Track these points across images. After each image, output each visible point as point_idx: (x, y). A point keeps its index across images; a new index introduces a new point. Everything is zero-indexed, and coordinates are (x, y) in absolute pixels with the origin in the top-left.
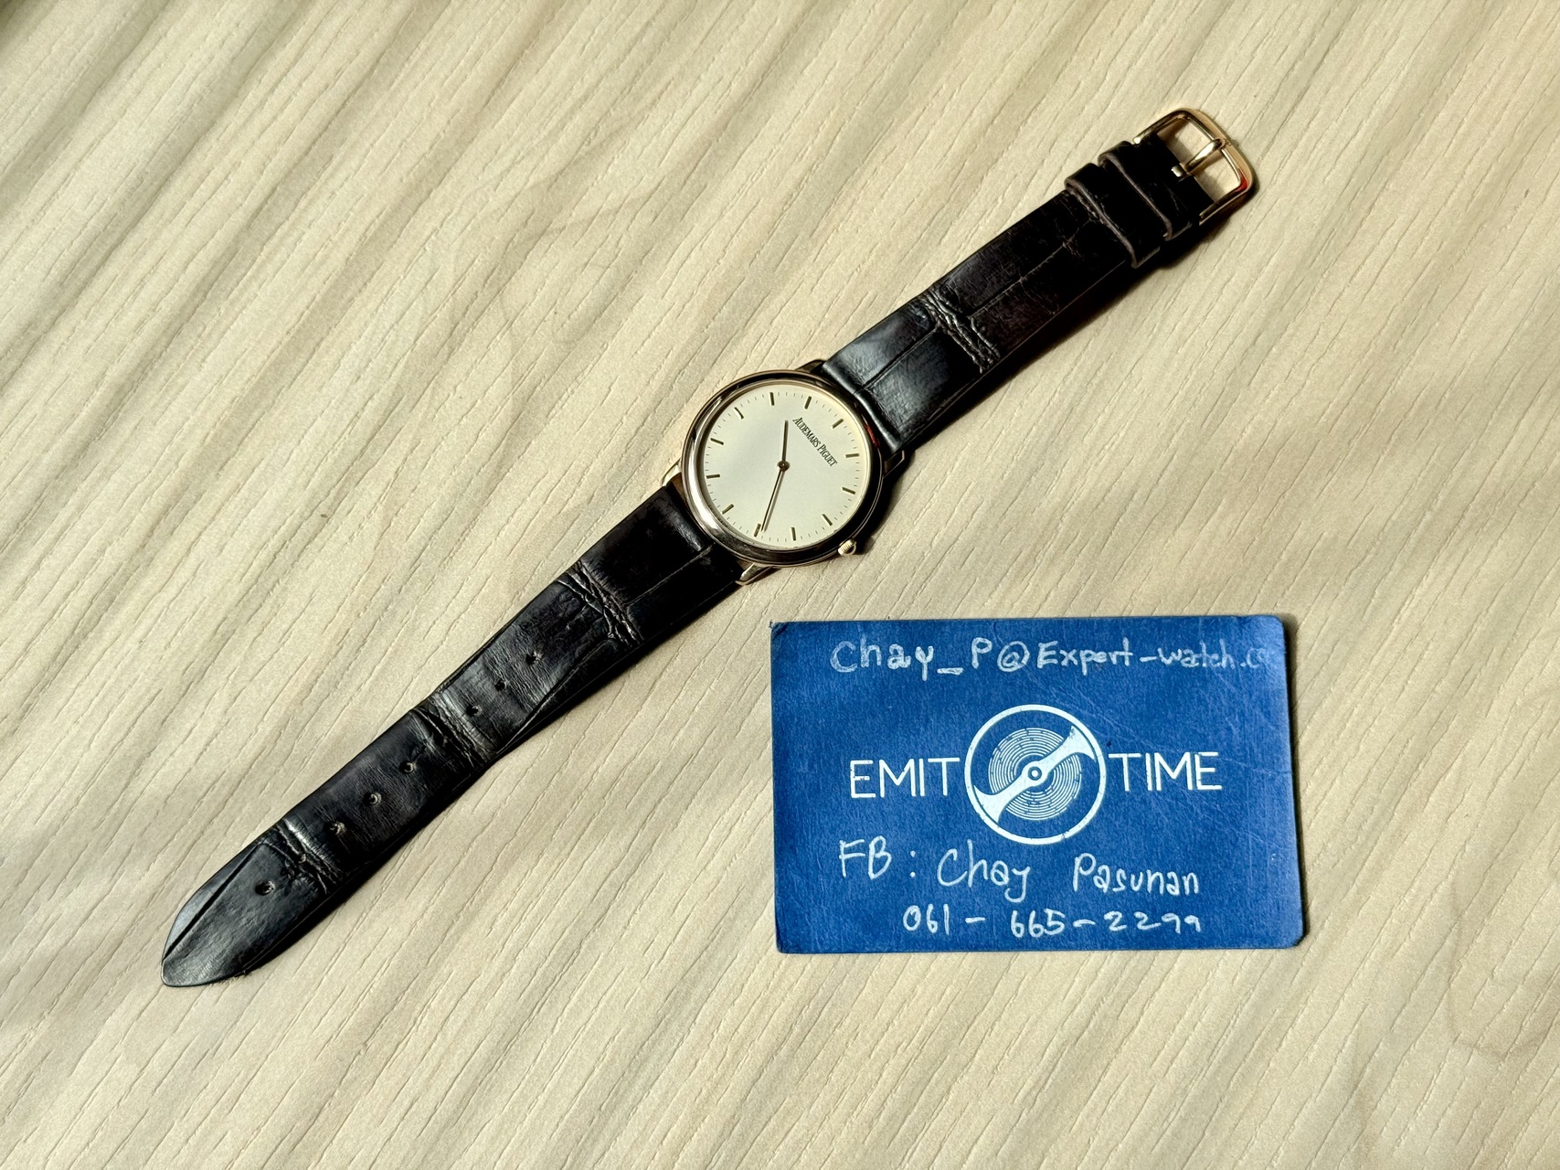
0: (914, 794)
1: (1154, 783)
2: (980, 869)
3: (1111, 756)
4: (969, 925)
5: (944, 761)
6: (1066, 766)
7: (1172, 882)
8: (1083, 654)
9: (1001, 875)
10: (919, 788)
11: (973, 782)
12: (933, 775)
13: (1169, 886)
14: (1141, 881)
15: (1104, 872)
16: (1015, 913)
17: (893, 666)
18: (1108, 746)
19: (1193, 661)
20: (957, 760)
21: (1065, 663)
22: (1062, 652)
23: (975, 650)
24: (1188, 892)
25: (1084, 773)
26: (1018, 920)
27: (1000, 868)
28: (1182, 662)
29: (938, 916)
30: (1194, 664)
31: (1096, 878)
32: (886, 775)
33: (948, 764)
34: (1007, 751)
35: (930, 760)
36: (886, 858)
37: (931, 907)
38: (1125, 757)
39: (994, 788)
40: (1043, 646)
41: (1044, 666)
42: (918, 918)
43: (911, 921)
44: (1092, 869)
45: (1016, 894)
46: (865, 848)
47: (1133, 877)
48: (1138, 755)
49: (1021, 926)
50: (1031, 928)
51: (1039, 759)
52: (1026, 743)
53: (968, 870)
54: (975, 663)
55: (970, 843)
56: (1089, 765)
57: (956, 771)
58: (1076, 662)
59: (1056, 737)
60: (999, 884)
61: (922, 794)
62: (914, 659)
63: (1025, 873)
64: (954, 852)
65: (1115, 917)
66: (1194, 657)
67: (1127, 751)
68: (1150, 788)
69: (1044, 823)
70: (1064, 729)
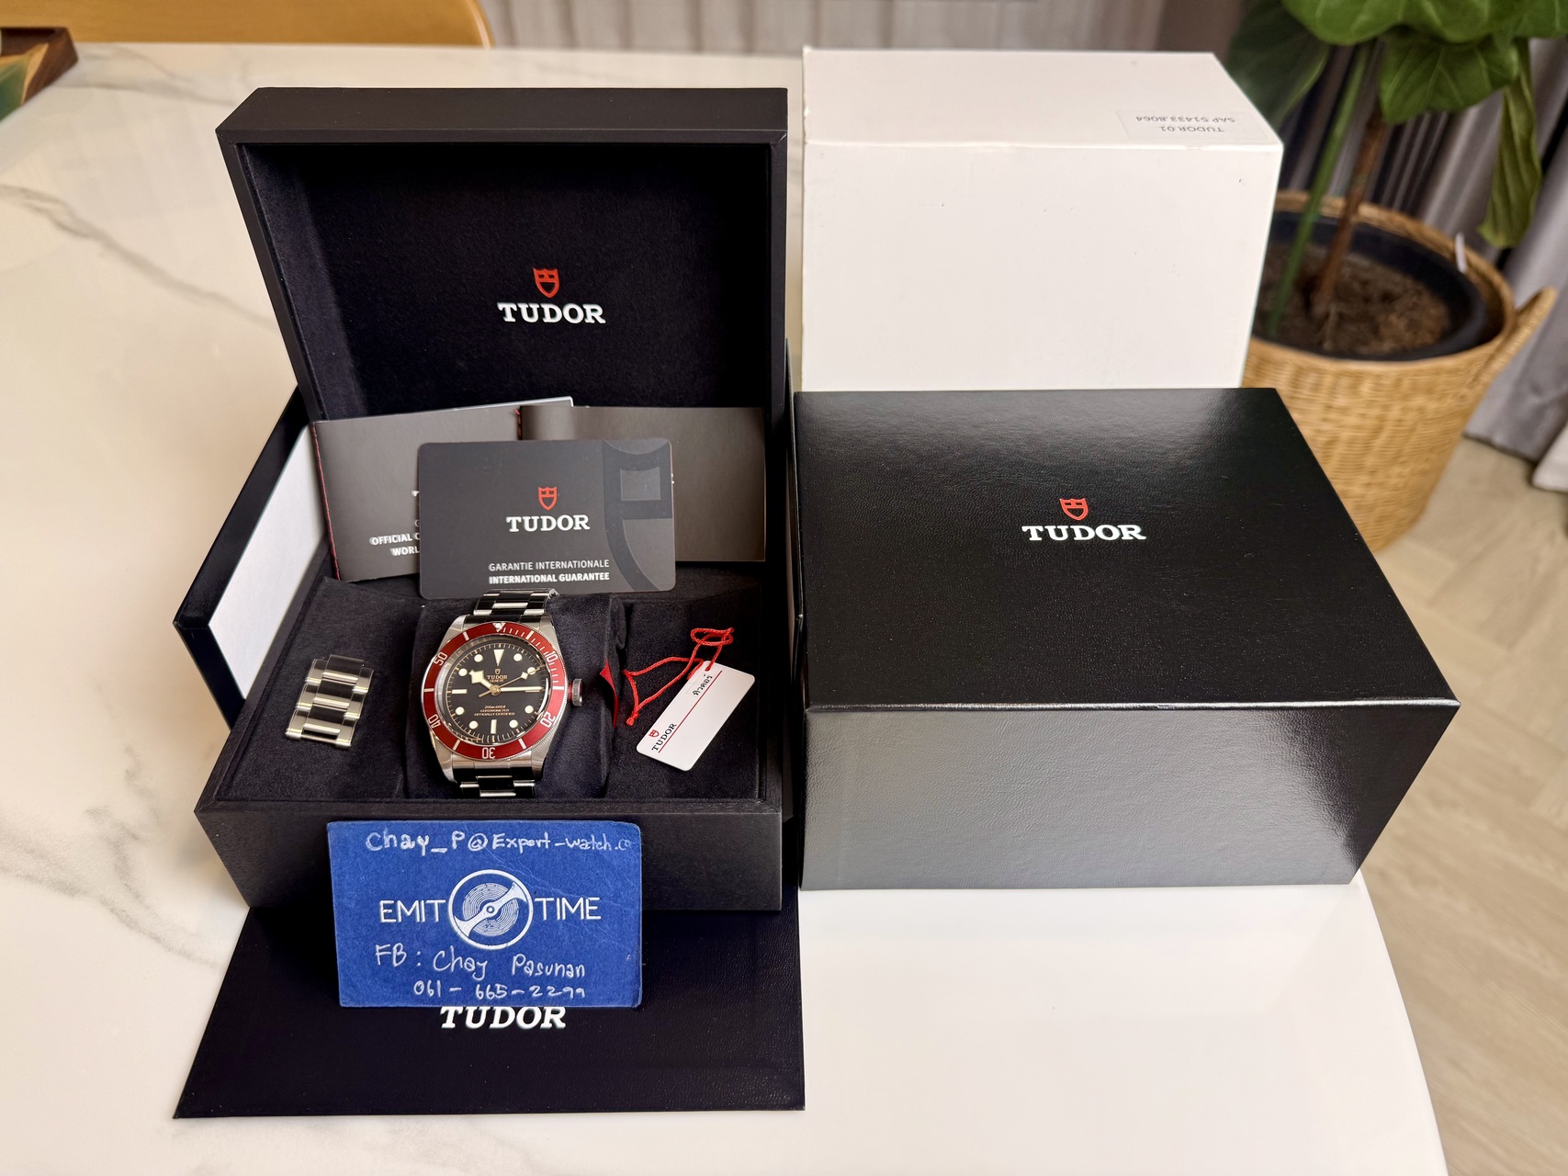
0: (418, 920)
1: (561, 915)
2: (459, 961)
3: (536, 900)
4: (452, 992)
5: (436, 902)
6: (509, 905)
7: (569, 970)
8: (520, 841)
9: (470, 965)
10: (421, 917)
11: (454, 915)
12: (430, 909)
13: (568, 972)
14: (551, 969)
15: (530, 964)
16: (478, 986)
17: (404, 847)
18: (534, 894)
19: (586, 846)
20: (444, 902)
21: (509, 846)
22: (508, 840)
23: (454, 838)
24: (578, 975)
25: (520, 910)
26: (480, 990)
27: (469, 961)
28: (580, 846)
29: (434, 987)
30: (587, 848)
31: (525, 968)
32: (402, 910)
33: (439, 904)
34: (474, 897)
36: (402, 956)
37: (430, 982)
38: (544, 900)
39: (466, 917)
40: (495, 836)
41: (497, 849)
42: (422, 988)
43: (418, 990)
44: (523, 963)
45: (479, 975)
46: (390, 949)
47: (547, 967)
48: (552, 899)
49: (482, 993)
50: (488, 993)
51: (493, 901)
52: (486, 892)
53: (451, 962)
54: (454, 846)
55: (452, 948)
56: (523, 906)
57: (443, 908)
58: (516, 846)
59: (503, 889)
60: (469, 970)
61: (424, 920)
62: (417, 843)
63: (484, 964)
64: (443, 952)
65: (536, 989)
66: (587, 844)
67: (546, 897)
68: (559, 918)
69: (496, 937)
70: (508, 884)
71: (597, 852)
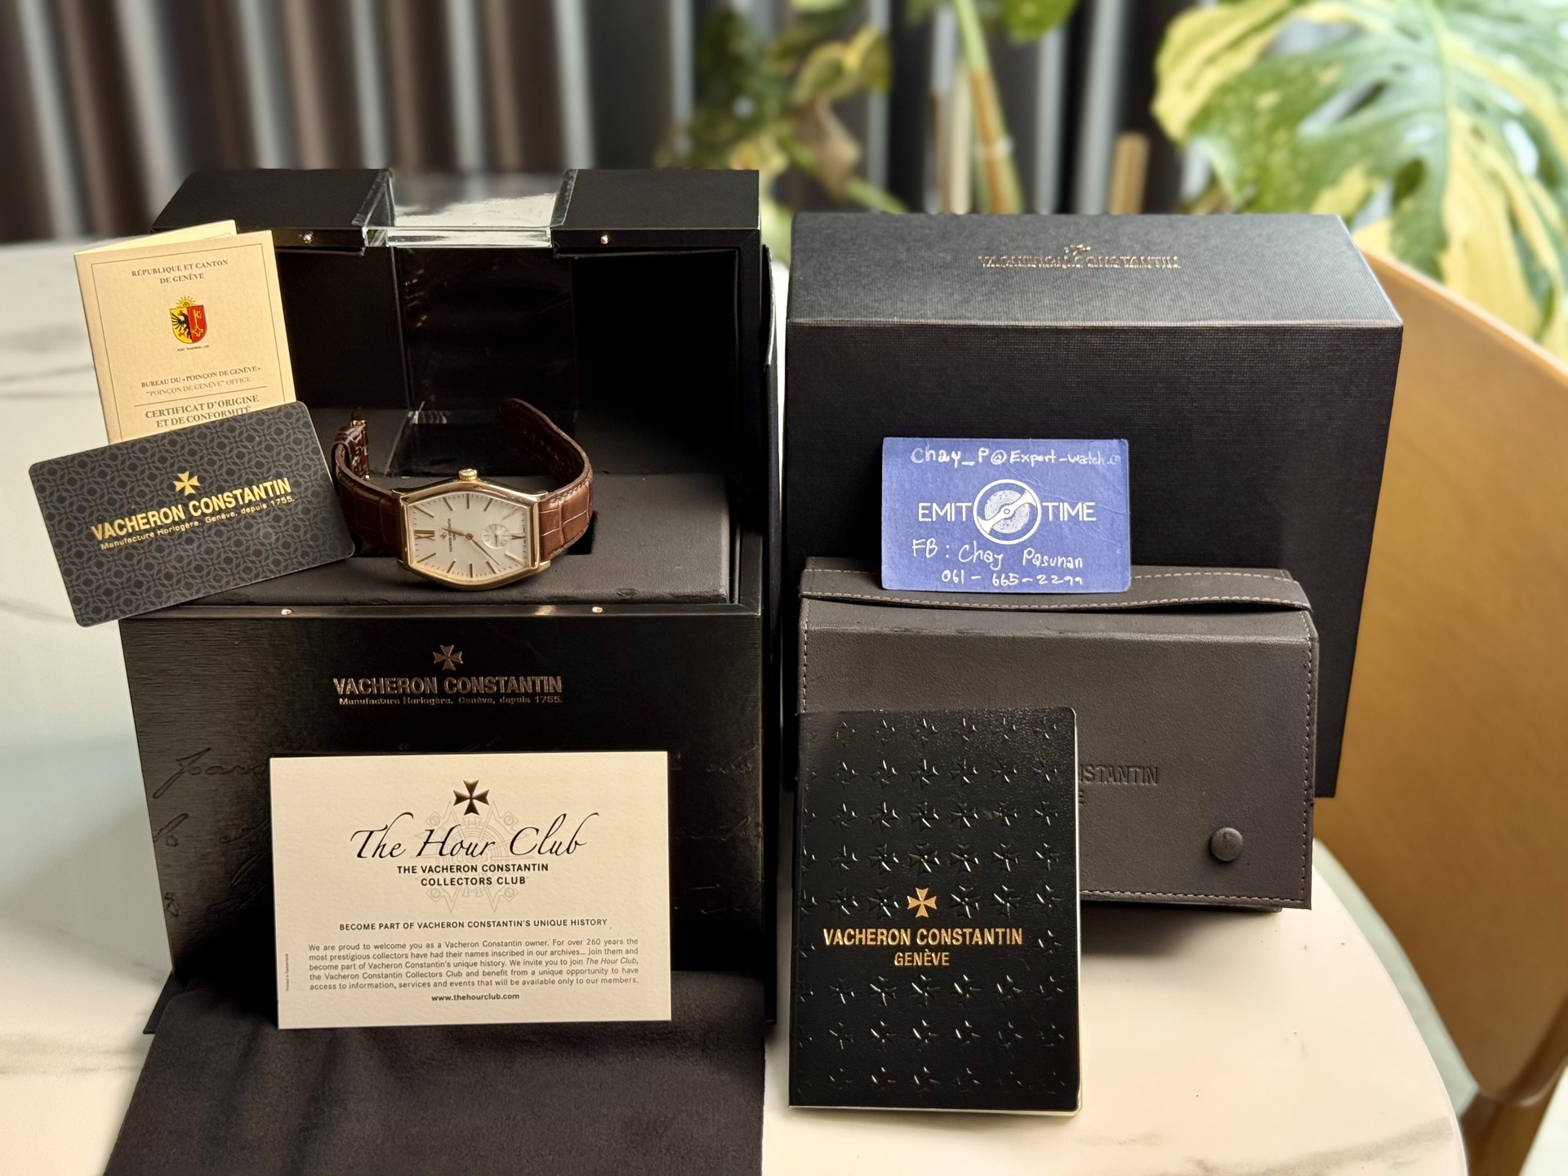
0: (949, 519)
1: (1064, 517)
2: (980, 554)
3: (1044, 504)
4: (973, 580)
5: (964, 505)
6: (1022, 508)
7: (1070, 562)
8: (1032, 457)
9: (989, 557)
10: (951, 517)
11: (979, 514)
12: (959, 511)
13: (1068, 564)
14: (1055, 561)
15: (1038, 557)
16: (995, 575)
17: (940, 460)
18: (1043, 499)
19: (1084, 460)
20: (970, 504)
21: (1023, 461)
22: (1022, 456)
23: (980, 454)
24: (1077, 566)
25: (1030, 512)
26: (996, 578)
27: (989, 554)
28: (1080, 462)
29: (958, 575)
30: (1085, 462)
31: (1034, 560)
32: (936, 511)
33: (966, 506)
34: (995, 500)
35: (958, 504)
36: (934, 549)
37: (955, 571)
38: (1050, 505)
39: (987, 517)
40: (1013, 453)
41: (1014, 462)
42: (949, 576)
43: (946, 577)
44: (1032, 556)
45: (996, 565)
46: (926, 544)
47: (1051, 560)
48: (1056, 504)
49: (998, 580)
50: (1002, 581)
51: (1009, 504)
52: (1004, 497)
53: (973, 554)
54: (980, 460)
55: (975, 542)
56: (1033, 509)
57: (970, 510)
58: (1028, 461)
59: (1017, 495)
60: (988, 561)
61: (953, 519)
62: (951, 457)
63: (1000, 557)
64: (967, 546)
65: (1042, 577)
66: (1086, 459)
67: (1052, 502)
68: (1061, 519)
69: (1010, 534)
70: (1022, 491)
71: (1093, 467)
